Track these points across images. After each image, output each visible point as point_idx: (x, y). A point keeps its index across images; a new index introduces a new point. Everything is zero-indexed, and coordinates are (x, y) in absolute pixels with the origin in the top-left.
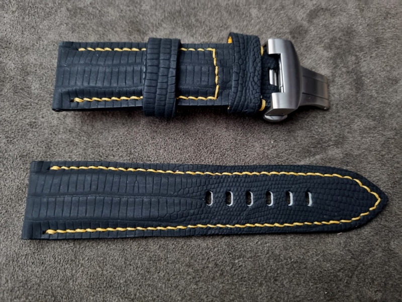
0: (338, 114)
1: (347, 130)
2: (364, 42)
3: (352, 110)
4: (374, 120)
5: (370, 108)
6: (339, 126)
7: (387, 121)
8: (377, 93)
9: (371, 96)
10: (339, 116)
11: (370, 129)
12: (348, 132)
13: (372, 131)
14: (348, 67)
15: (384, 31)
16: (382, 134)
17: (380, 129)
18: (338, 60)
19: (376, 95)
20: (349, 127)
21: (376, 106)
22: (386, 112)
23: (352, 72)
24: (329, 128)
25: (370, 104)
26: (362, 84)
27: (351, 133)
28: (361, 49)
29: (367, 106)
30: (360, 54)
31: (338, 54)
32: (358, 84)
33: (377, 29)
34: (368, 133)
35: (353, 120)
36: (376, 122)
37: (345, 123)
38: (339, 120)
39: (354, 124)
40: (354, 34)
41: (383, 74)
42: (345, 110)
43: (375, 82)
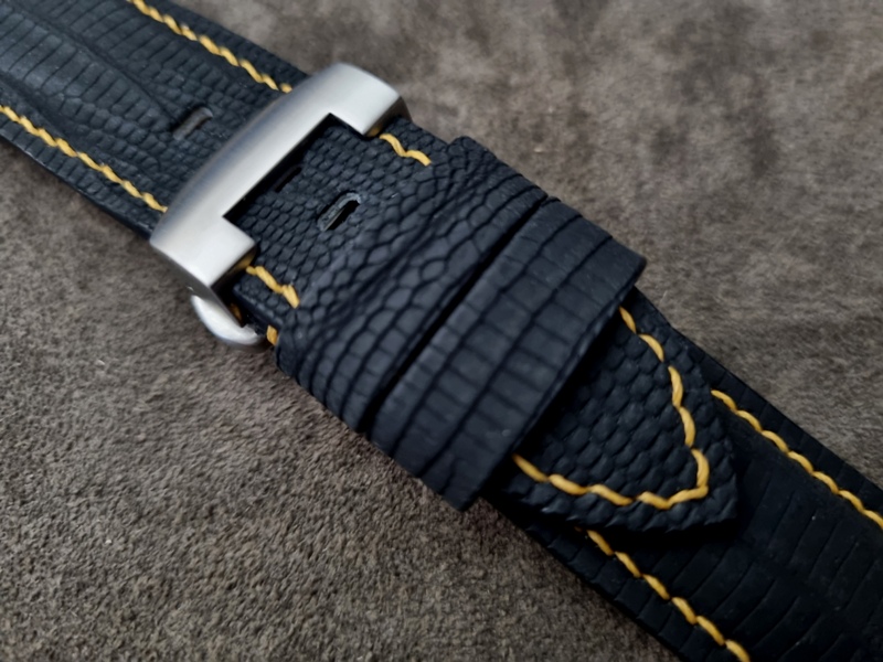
0: (696, 237)
1: (723, 287)
2: (779, 38)
3: (741, 227)
4: (812, 260)
5: (796, 224)
6: (697, 273)
7: (853, 265)
8: (820, 181)
9: (803, 191)
10: (699, 242)
11: (798, 286)
12: (727, 293)
13: (804, 293)
14: (728, 104)
15: (835, 15)
16: (839, 304)
17: (832, 287)
18: (700, 84)
19: (816, 187)
20: (729, 276)
21: (817, 220)
22: (850, 238)
23: (739, 119)
24: (664, 276)
25: (798, 212)
26: (773, 155)
27: (735, 297)
28: (770, 56)
29: (788, 218)
30: (767, 72)
31: (699, 67)
32: (762, 154)
33: (815, 11)
34: (794, 299)
35: (744, 256)
36: (816, 267)
37: (717, 265)
38: (698, 254)
39: (747, 267)
40: (748, 16)
41: (839, 129)
42: (719, 225)
43: (814, 149)
